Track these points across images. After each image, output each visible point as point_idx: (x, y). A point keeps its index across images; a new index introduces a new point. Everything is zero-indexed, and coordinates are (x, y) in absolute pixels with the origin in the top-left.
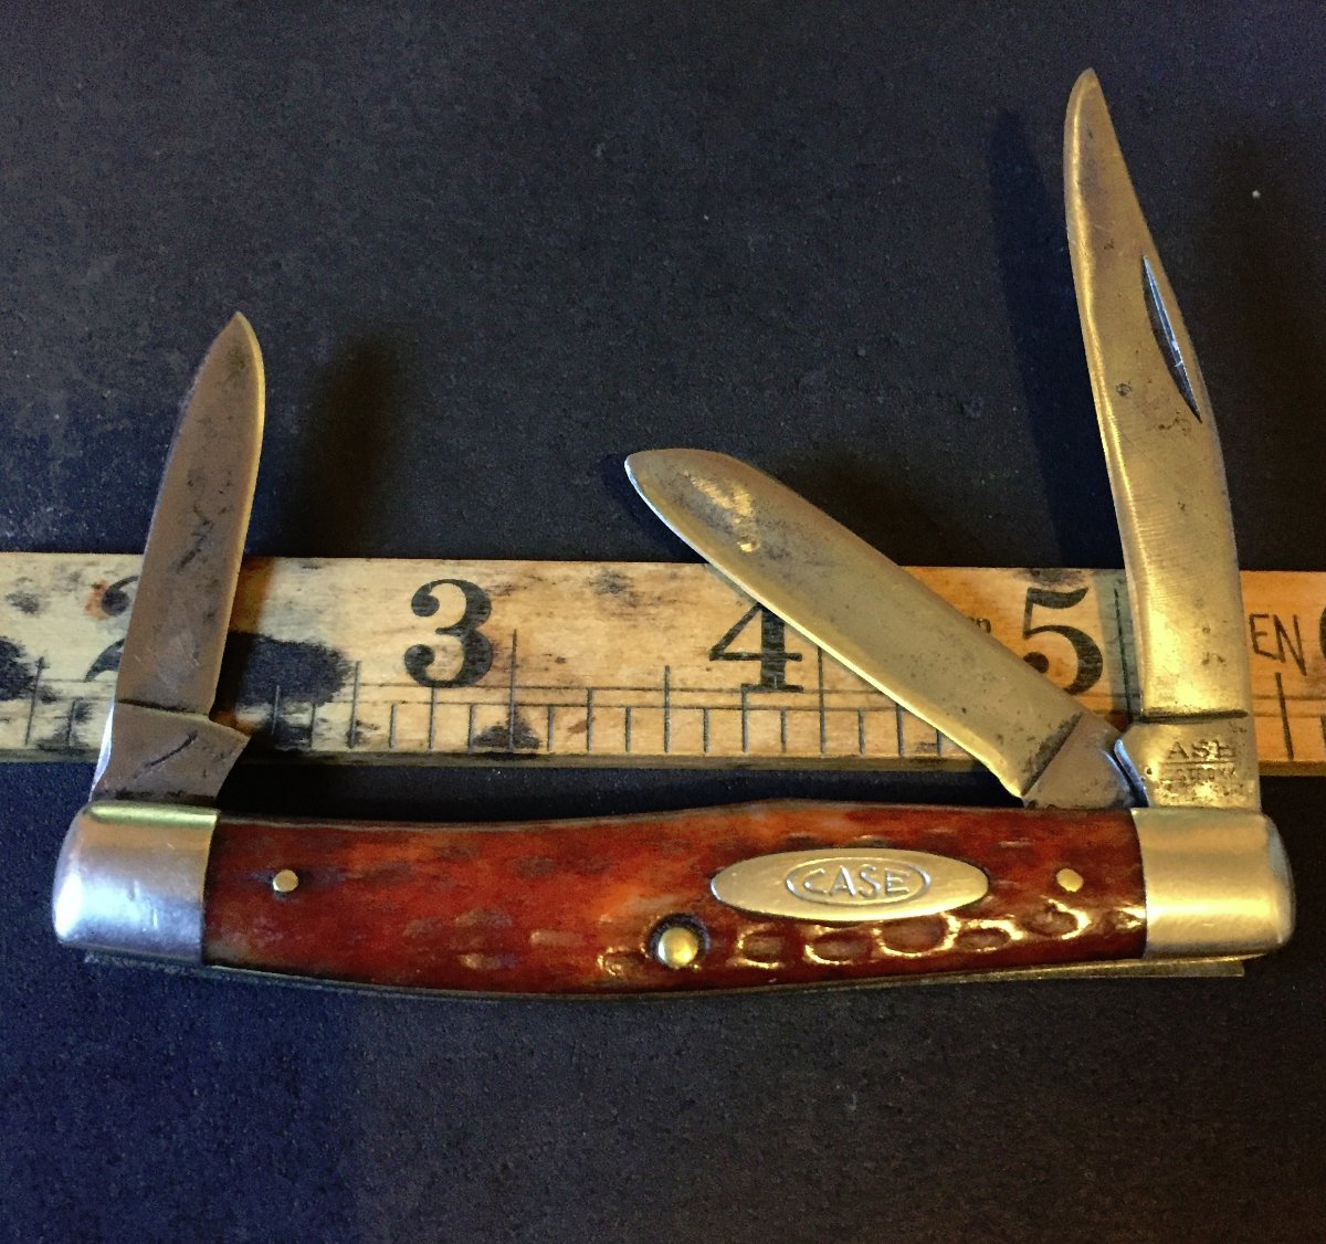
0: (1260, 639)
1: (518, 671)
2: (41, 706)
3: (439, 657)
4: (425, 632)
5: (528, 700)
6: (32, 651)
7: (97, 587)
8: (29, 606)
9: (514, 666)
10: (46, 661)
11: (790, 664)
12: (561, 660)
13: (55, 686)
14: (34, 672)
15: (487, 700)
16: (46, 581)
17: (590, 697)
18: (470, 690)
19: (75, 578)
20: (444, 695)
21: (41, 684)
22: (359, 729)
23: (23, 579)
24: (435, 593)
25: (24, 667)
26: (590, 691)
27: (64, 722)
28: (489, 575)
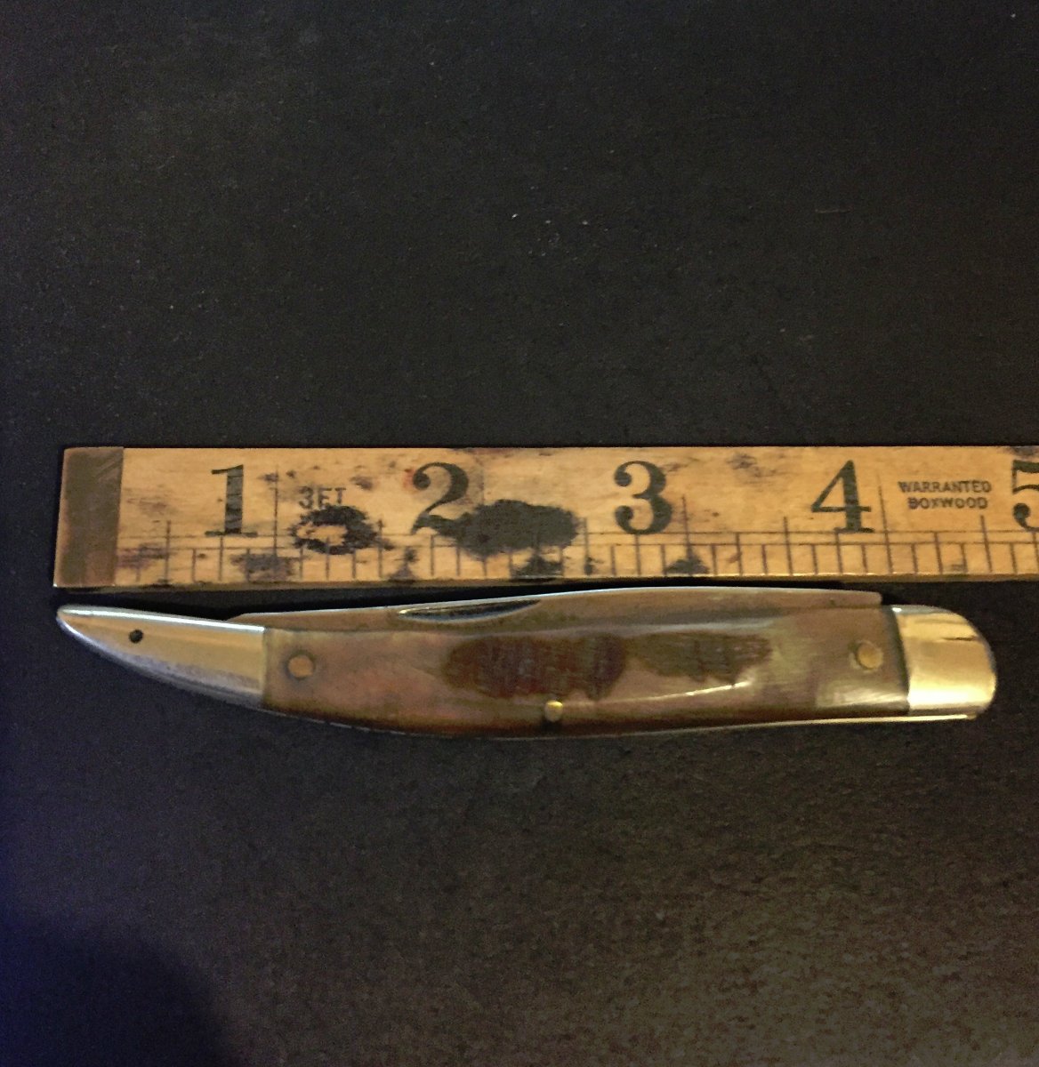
1: (689, 522)
2: (385, 553)
3: (636, 514)
4: (625, 498)
5: (698, 541)
6: (374, 516)
7: (407, 471)
8: (366, 485)
9: (686, 519)
10: (383, 523)
11: (864, 514)
12: (716, 515)
13: (393, 539)
14: (376, 529)
15: (673, 542)
16: (374, 469)
17: (738, 539)
18: (660, 536)
19: (393, 465)
20: (644, 539)
21: (383, 537)
22: (592, 563)
23: (360, 467)
24: (629, 470)
25: (369, 527)
26: (738, 534)
27: (402, 562)
28: (662, 458)
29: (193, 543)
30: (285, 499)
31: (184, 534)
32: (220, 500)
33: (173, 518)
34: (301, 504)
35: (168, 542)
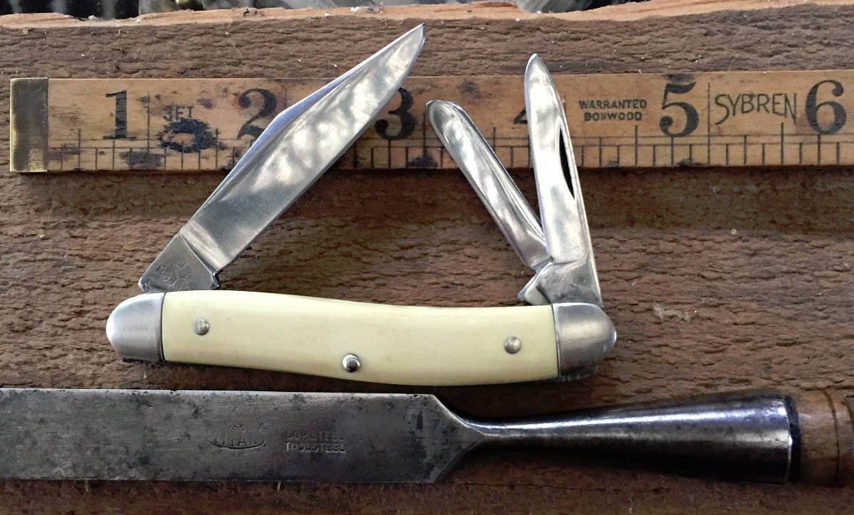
0: (777, 106)
1: (426, 131)
2: (220, 152)
3: (391, 125)
4: (384, 113)
5: (432, 145)
6: (213, 126)
7: (235, 94)
8: (208, 104)
9: (425, 129)
10: (219, 131)
13: (224, 142)
14: (215, 136)
15: (414, 145)
16: (213, 93)
18: (406, 140)
19: (226, 90)
20: (394, 143)
21: (219, 141)
22: (358, 160)
23: (204, 92)
25: (210, 134)
27: (231, 158)
28: (411, 84)
29: (95, 144)
30: (154, 114)
31: (89, 138)
32: (112, 115)
33: (82, 127)
34: (165, 117)
35: (79, 144)
